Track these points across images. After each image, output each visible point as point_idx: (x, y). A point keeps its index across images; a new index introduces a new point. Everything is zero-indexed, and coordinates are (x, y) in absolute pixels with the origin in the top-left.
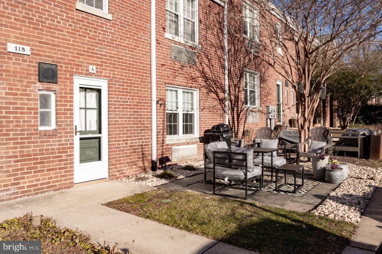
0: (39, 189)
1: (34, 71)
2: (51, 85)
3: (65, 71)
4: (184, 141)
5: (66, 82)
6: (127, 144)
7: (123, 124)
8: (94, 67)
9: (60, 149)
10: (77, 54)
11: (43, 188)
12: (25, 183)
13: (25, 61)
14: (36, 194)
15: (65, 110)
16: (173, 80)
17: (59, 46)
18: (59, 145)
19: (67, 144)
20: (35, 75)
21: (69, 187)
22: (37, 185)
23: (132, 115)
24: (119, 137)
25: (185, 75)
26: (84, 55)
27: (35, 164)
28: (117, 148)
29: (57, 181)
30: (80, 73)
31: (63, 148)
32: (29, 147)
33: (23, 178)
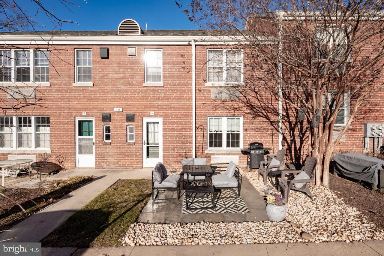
0: (126, 167)
1: (125, 118)
2: (132, 123)
3: (138, 116)
4: (224, 152)
5: (139, 121)
6: (174, 151)
7: (172, 140)
8: (153, 112)
9: (135, 151)
10: (144, 107)
11: (128, 167)
12: (121, 163)
13: (121, 114)
14: (125, 168)
15: (138, 133)
16: (213, 112)
17: (136, 105)
18: (135, 149)
19: (139, 149)
20: (125, 119)
21: (140, 168)
22: (125, 165)
23: (178, 135)
24: (169, 147)
25: (226, 107)
26: (148, 107)
27: (125, 156)
28: (168, 153)
29: (135, 165)
30: (146, 116)
31: (137, 151)
32: (122, 149)
33: (120, 161)
